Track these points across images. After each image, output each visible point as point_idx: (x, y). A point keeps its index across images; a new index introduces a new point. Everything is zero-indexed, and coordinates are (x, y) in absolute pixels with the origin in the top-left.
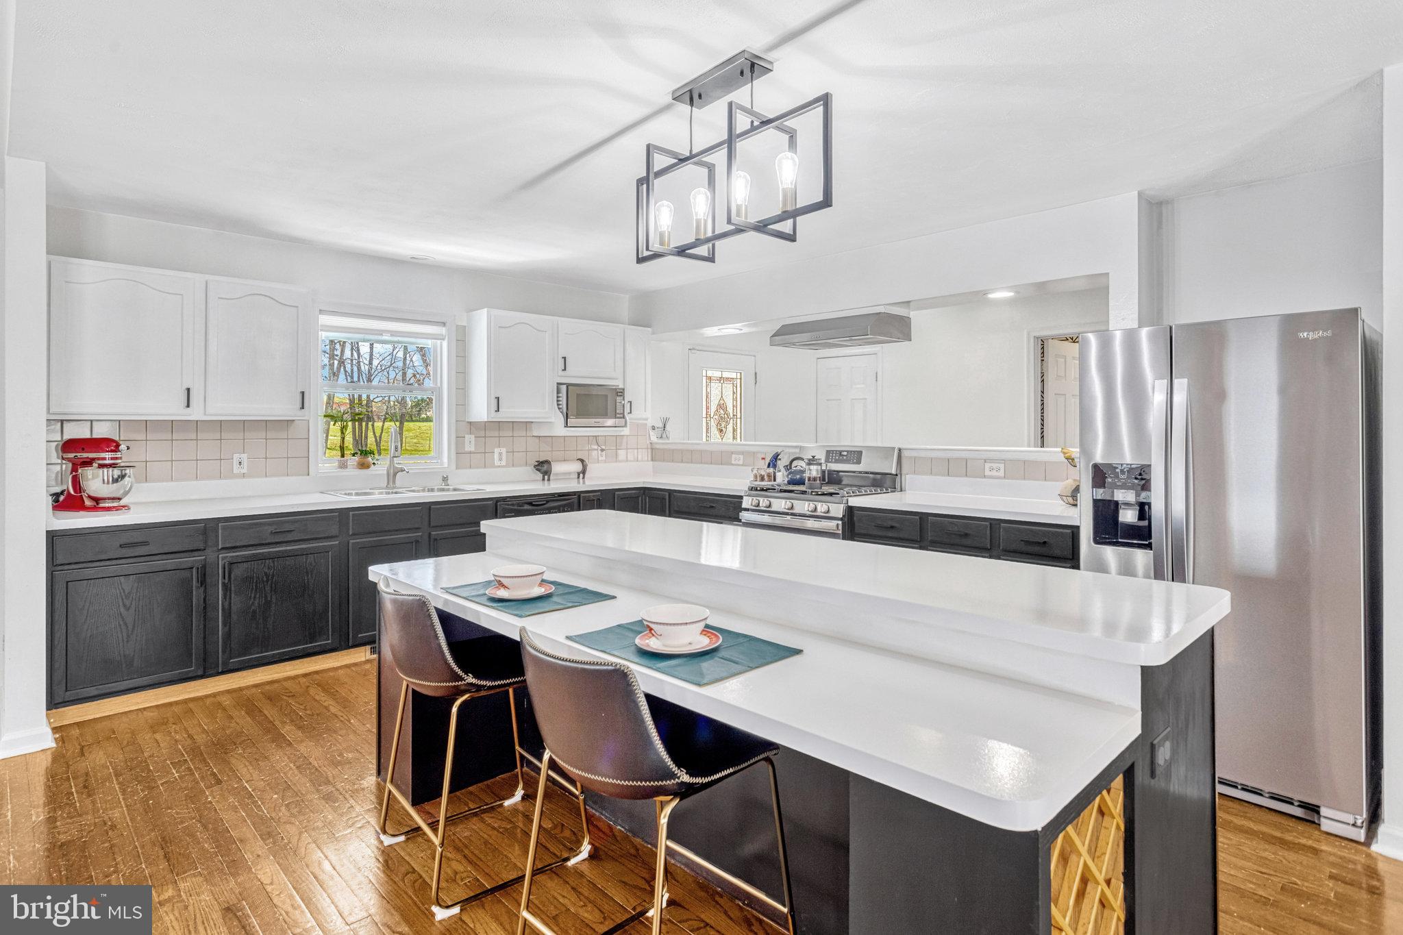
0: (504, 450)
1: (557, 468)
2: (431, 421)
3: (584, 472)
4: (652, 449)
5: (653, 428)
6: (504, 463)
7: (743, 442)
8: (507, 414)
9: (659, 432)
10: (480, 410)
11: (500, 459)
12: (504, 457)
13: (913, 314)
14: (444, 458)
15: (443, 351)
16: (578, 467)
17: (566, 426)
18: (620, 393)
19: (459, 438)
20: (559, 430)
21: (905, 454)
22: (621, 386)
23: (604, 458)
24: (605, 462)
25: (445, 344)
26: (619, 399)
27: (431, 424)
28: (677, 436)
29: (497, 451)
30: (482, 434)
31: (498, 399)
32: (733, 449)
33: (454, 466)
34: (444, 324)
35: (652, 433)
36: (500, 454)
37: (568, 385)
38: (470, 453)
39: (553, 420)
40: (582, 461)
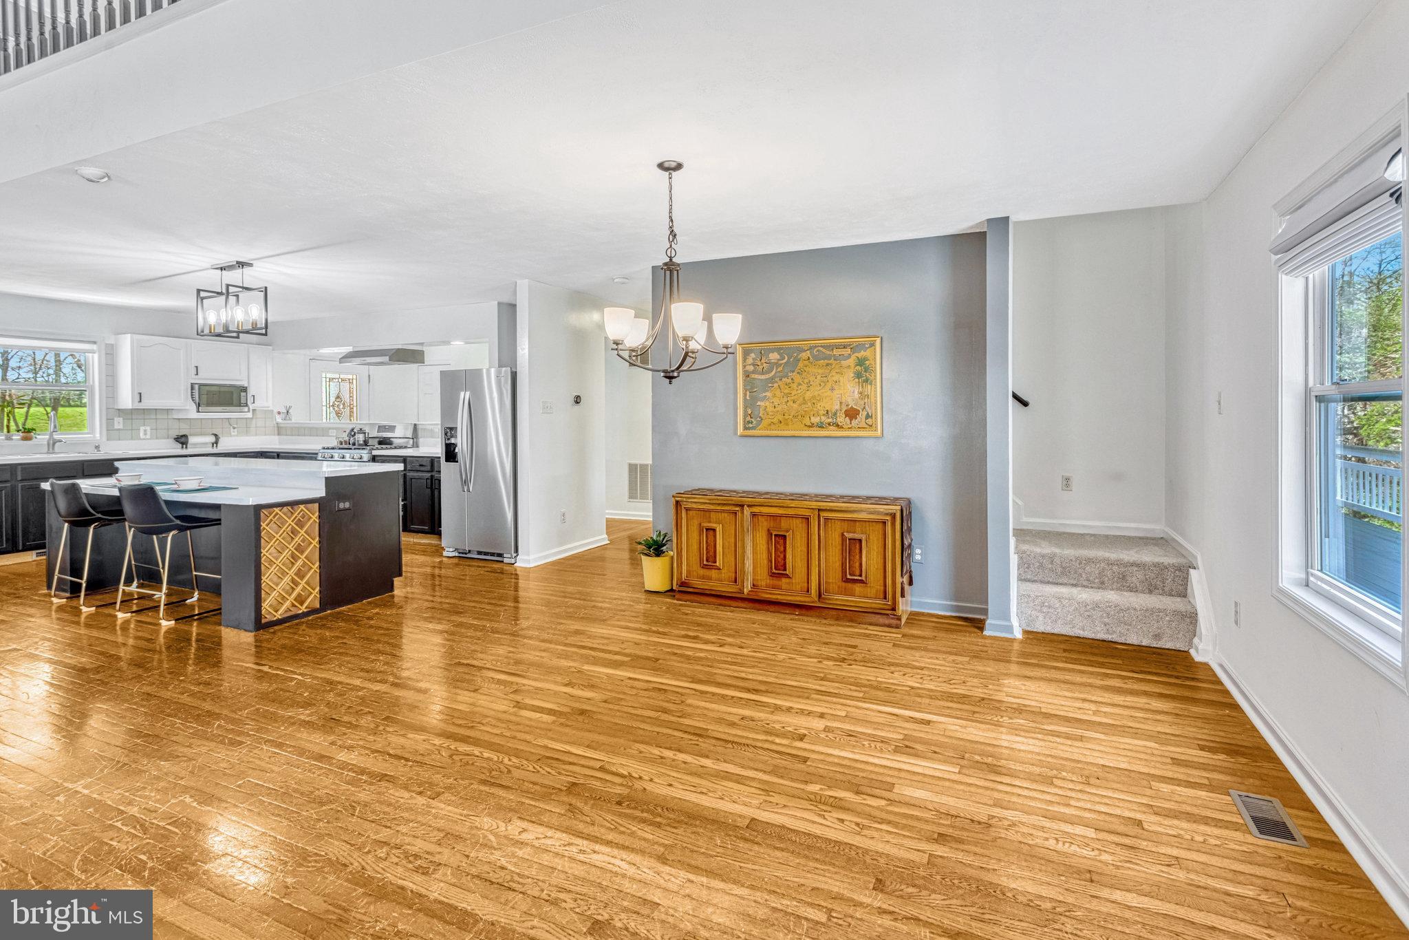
0: (148, 428)
1: (192, 440)
2: (85, 406)
3: (216, 443)
4: (278, 427)
5: (279, 413)
6: (148, 437)
7: (358, 422)
8: (147, 403)
9: (283, 416)
10: (126, 399)
11: (145, 434)
12: (149, 433)
13: (424, 349)
14: (98, 434)
15: (95, 361)
16: (213, 439)
17: (198, 412)
18: (245, 389)
19: (110, 421)
20: (193, 413)
21: (419, 427)
22: (246, 385)
23: (236, 433)
24: (237, 436)
25: (96, 356)
26: (243, 394)
27: (85, 409)
28: (298, 417)
29: (142, 429)
30: (130, 417)
31: (140, 394)
32: (330, 426)
33: (104, 438)
34: (95, 343)
35: (277, 416)
36: (145, 431)
37: (201, 385)
38: (119, 430)
39: (187, 408)
40: (216, 435)
